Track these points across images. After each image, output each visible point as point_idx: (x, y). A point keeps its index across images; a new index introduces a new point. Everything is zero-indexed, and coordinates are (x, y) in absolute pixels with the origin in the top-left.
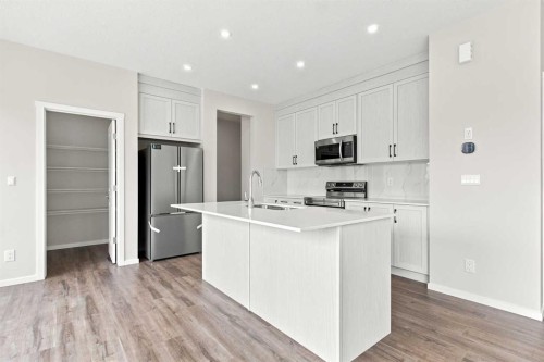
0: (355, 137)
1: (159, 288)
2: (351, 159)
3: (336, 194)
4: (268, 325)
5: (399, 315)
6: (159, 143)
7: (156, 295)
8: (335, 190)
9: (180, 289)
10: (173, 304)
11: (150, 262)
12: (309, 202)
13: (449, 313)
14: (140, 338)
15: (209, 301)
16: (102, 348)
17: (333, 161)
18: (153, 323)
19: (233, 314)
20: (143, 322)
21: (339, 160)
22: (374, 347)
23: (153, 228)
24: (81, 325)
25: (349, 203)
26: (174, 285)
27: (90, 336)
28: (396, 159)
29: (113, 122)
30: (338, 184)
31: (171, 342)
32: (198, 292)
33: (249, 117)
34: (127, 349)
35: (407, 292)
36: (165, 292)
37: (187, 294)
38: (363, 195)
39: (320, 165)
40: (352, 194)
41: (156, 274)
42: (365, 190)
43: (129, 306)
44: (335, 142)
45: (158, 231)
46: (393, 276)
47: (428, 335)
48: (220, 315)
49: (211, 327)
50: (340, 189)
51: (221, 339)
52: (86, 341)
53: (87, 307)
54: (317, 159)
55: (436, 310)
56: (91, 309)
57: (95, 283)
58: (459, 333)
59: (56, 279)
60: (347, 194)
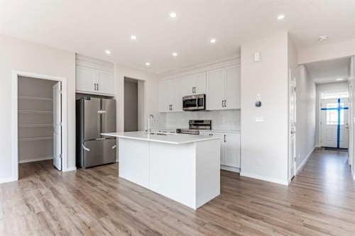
0: (205, 96)
1: (94, 181)
2: (203, 108)
3: (195, 127)
4: (160, 195)
5: (225, 187)
6: (89, 96)
7: (93, 185)
8: (194, 125)
9: (107, 182)
10: (105, 188)
11: (83, 169)
12: (179, 131)
13: (248, 185)
14: (91, 205)
15: (125, 186)
16: (71, 210)
17: (193, 108)
18: (96, 198)
19: (141, 191)
20: (90, 197)
21: (196, 108)
22: (212, 200)
23: (85, 148)
24: (54, 201)
25: (201, 132)
26: (102, 180)
27: (61, 205)
28: (226, 108)
29: (60, 83)
30: (196, 121)
31: (109, 205)
32: (117, 182)
33: (143, 81)
34: (85, 209)
35: (229, 177)
36: (98, 183)
37: (111, 184)
38: (209, 127)
39: (186, 110)
40: (204, 127)
41: (90, 175)
42: (210, 125)
43: (79, 191)
44: (194, 98)
45: (88, 150)
46: (221, 170)
47: (237, 194)
48: (132, 192)
49: (129, 197)
50: (197, 124)
51: (136, 202)
52: (60, 207)
53: (53, 192)
54: (184, 107)
55: (243, 184)
56: (56, 194)
57: (53, 181)
58: (251, 192)
59: (25, 180)
60: (200, 127)
